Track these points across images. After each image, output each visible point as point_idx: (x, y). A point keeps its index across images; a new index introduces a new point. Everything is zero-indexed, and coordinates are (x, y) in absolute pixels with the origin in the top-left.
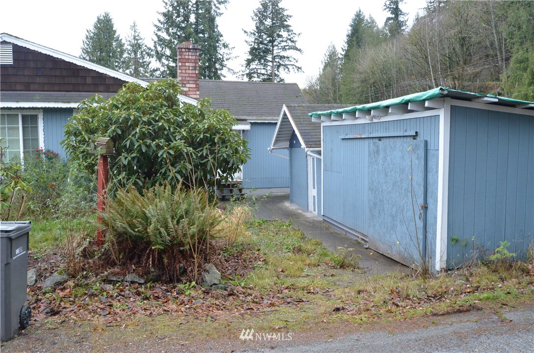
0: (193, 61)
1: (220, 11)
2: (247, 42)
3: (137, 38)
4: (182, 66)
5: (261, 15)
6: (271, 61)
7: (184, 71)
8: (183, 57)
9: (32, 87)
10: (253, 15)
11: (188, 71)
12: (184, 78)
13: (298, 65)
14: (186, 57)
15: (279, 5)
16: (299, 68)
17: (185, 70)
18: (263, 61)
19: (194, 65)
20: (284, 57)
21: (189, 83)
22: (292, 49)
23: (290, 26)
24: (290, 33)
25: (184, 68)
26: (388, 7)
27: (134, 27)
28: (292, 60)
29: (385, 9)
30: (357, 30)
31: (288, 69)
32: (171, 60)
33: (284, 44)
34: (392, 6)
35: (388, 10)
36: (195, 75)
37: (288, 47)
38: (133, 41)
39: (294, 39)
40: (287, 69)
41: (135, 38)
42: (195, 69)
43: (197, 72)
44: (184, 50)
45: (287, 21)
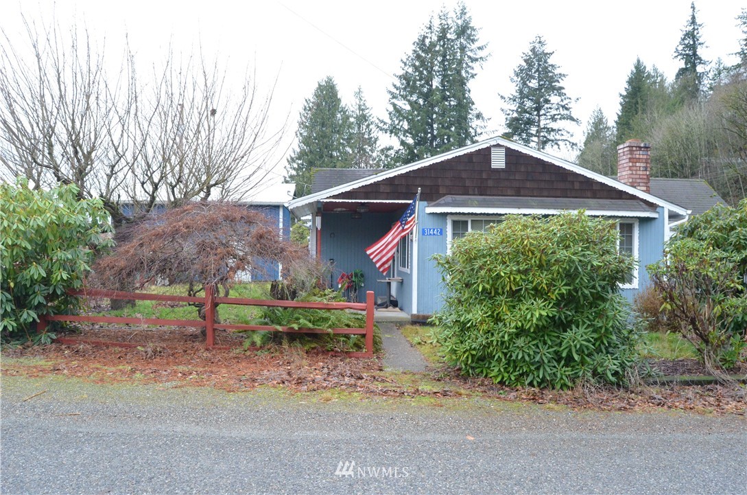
0: (644, 161)
1: (474, 72)
2: (503, 110)
3: (362, 107)
4: (633, 166)
5: (524, 74)
6: (535, 136)
7: (634, 172)
8: (634, 156)
9: (522, 192)
10: (513, 75)
11: (638, 173)
12: (634, 180)
13: (572, 140)
14: (637, 156)
15: (549, 61)
16: (573, 144)
17: (636, 170)
18: (524, 136)
19: (645, 165)
20: (553, 130)
21: (639, 186)
22: (564, 118)
23: (564, 88)
24: (563, 98)
25: (635, 168)
26: (681, 54)
27: (359, 94)
28: (565, 133)
29: (677, 56)
30: (639, 88)
31: (558, 145)
32: (409, 135)
33: (553, 112)
34: (687, 52)
35: (680, 57)
36: (645, 177)
37: (560, 116)
38: (358, 112)
39: (569, 106)
40: (556, 147)
41: (360, 109)
42: (646, 170)
43: (648, 173)
44: (634, 149)
45: (559, 82)
